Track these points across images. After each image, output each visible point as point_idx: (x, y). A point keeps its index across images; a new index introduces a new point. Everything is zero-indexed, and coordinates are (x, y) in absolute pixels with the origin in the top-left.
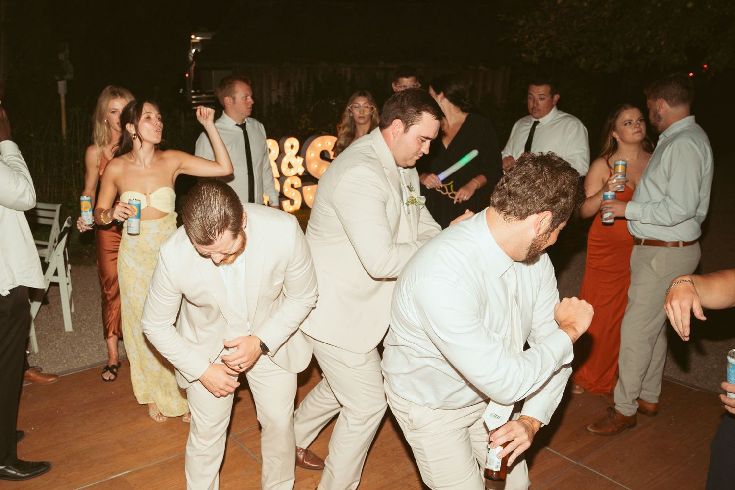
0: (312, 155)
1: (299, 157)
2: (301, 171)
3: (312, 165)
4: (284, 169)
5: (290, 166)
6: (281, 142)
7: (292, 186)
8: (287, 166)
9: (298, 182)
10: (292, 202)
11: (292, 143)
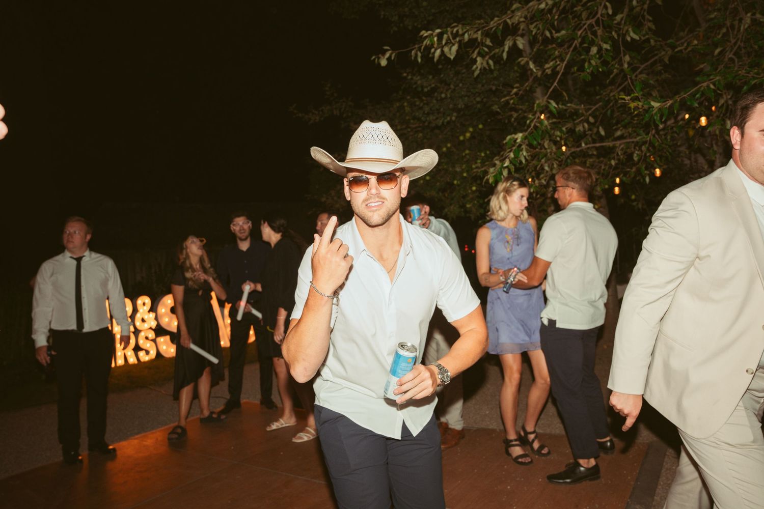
0: (163, 310)
1: (151, 313)
2: (154, 324)
3: (164, 319)
4: (138, 323)
5: (143, 320)
6: (134, 301)
7: (147, 338)
8: (141, 321)
9: (151, 335)
10: (147, 352)
11: (144, 302)
